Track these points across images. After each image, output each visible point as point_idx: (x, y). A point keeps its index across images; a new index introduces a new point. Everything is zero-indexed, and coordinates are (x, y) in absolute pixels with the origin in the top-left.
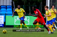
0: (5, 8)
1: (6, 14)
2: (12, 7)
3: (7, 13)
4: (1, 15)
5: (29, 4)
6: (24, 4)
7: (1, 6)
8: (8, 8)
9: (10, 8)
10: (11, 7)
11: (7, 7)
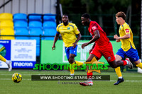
0: (38, 20)
1: (41, 37)
2: (56, 18)
3: (43, 33)
4: (29, 39)
5: (100, 10)
6: (88, 10)
7: (29, 15)
8: (47, 20)
9: (51, 20)
10: (54, 17)
11: (45, 17)
